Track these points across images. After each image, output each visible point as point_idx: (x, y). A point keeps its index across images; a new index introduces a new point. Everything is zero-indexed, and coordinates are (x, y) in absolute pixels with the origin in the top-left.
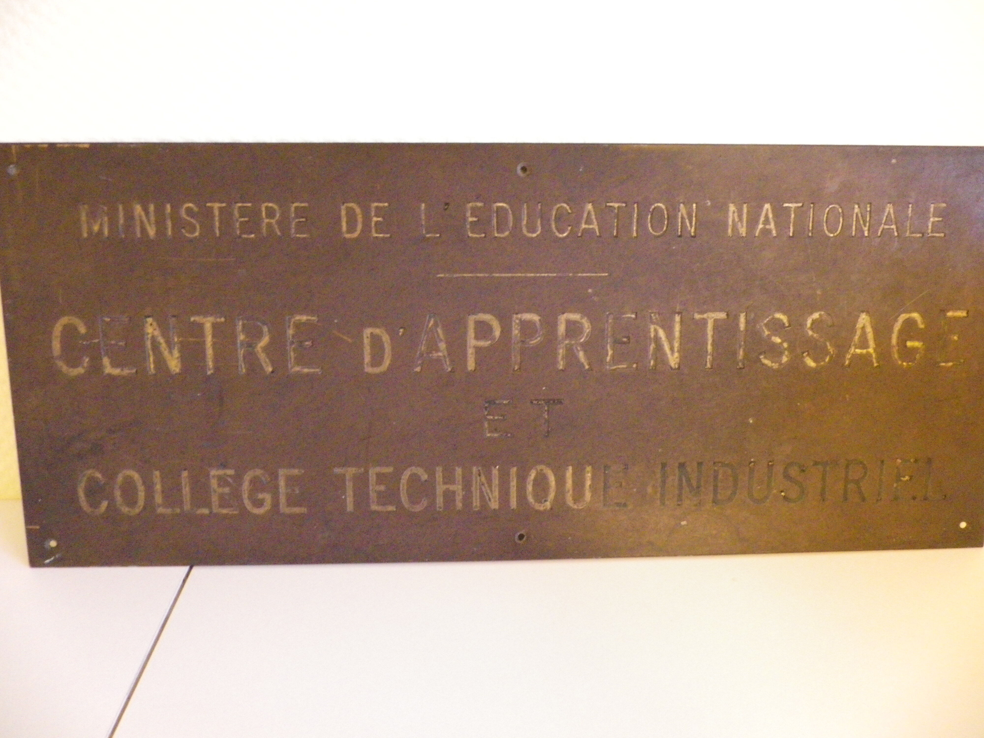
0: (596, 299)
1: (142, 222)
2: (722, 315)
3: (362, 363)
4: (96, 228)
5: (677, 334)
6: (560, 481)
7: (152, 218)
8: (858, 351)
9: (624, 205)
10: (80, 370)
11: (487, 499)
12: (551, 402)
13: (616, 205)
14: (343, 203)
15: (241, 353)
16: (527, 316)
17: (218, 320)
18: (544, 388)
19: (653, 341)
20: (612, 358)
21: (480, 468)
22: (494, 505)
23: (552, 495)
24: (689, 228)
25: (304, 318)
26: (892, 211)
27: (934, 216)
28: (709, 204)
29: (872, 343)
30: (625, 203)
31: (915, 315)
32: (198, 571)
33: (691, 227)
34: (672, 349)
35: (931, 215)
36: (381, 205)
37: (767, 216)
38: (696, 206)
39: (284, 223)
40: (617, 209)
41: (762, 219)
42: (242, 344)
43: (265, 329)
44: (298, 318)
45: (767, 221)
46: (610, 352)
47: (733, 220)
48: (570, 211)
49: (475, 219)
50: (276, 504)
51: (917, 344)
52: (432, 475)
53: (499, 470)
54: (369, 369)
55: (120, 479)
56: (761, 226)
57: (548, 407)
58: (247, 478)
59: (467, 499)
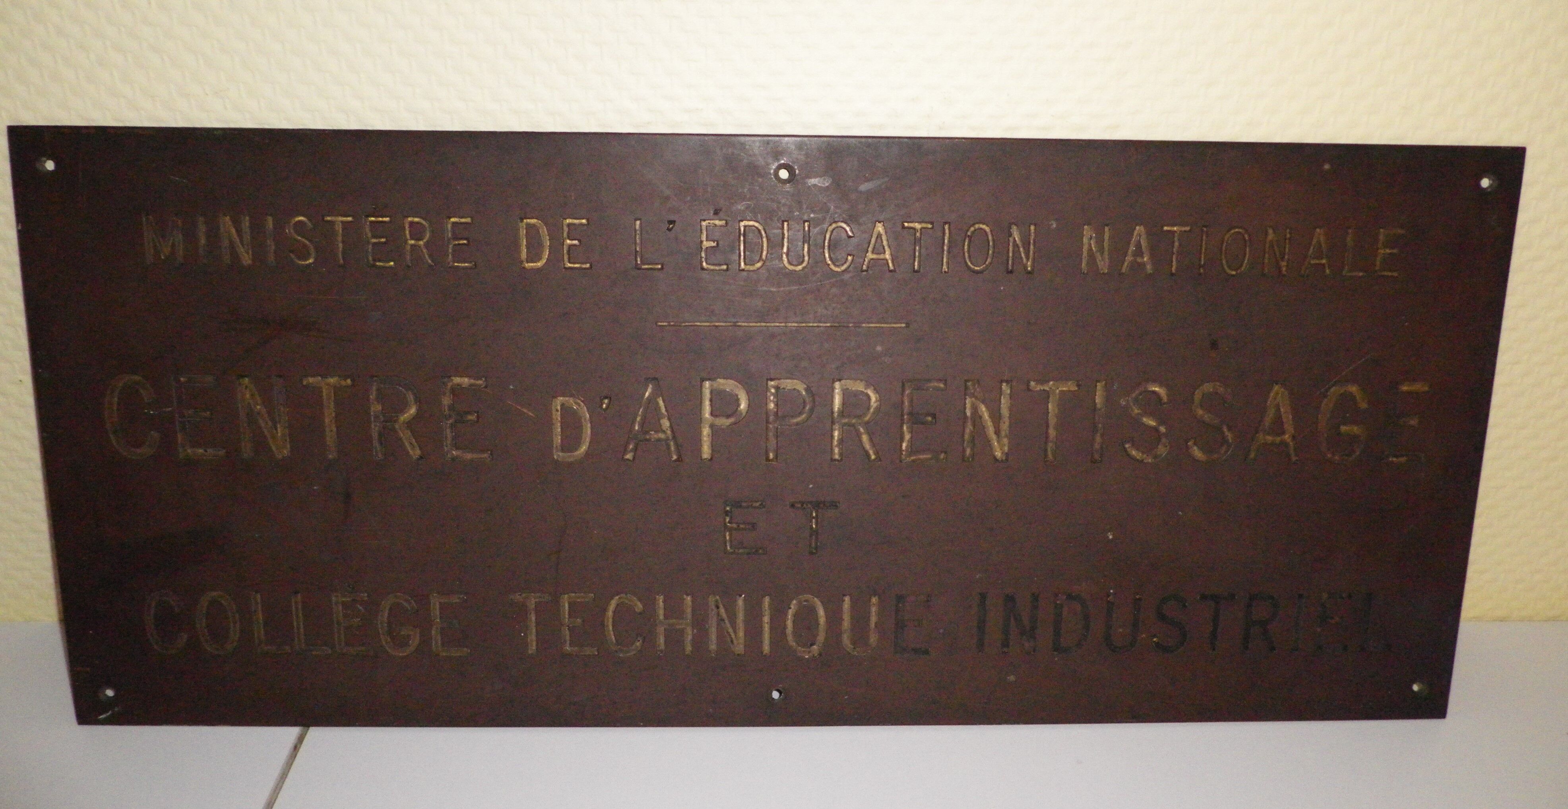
0: (887, 360)
1: (231, 243)
2: (1071, 386)
3: (551, 447)
4: (167, 250)
5: (1005, 412)
6: (834, 618)
7: (247, 237)
8: (1269, 438)
9: (930, 226)
10: (145, 451)
11: (729, 640)
12: (822, 505)
13: (918, 226)
14: (522, 220)
15: (375, 429)
16: (788, 384)
17: (343, 383)
18: (811, 486)
19: (969, 420)
20: (910, 444)
21: (718, 597)
22: (739, 648)
23: (821, 637)
24: (1025, 260)
25: (465, 381)
26: (1322, 239)
27: (1385, 246)
28: (1054, 226)
29: (1289, 427)
30: (932, 223)
31: (1353, 389)
32: (316, 734)
33: (1028, 259)
34: (997, 432)
35: (1380, 245)
36: (576, 221)
37: (1138, 245)
38: (1035, 229)
39: (436, 246)
40: (919, 231)
41: (1132, 248)
42: (376, 417)
43: (411, 397)
44: (457, 380)
45: (1139, 252)
46: (907, 436)
47: (1090, 249)
48: (850, 234)
49: (713, 244)
50: (426, 641)
51: (1355, 429)
52: (650, 605)
53: (745, 600)
54: (558, 455)
55: (204, 602)
56: (1129, 258)
57: (817, 512)
58: (386, 604)
59: (700, 640)
